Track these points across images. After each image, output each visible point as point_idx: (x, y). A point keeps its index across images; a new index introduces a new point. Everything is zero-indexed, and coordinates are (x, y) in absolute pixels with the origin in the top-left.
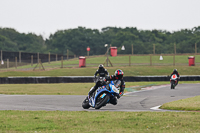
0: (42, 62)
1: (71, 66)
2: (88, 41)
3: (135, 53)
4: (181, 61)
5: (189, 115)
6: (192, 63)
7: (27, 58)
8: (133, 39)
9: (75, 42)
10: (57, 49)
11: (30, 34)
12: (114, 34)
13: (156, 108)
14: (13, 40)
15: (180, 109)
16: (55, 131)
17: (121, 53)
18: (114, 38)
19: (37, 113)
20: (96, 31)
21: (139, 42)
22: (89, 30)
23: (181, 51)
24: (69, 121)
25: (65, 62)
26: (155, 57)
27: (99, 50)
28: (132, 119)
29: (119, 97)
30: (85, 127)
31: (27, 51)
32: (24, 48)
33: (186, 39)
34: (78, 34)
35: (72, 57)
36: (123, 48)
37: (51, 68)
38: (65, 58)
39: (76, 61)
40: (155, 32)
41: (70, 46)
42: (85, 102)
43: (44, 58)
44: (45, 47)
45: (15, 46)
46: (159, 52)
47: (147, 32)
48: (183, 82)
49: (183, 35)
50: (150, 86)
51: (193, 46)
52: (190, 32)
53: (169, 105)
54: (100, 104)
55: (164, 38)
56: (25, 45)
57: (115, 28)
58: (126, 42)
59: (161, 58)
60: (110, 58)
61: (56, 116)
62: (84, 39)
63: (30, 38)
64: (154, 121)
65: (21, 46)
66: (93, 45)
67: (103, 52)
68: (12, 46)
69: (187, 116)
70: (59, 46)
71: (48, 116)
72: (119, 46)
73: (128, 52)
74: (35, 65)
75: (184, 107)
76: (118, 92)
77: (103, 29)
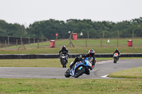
0: (24, 43)
1: (44, 47)
2: (57, 29)
3: (90, 37)
4: (122, 43)
5: (128, 82)
6: (130, 44)
7: (14, 41)
8: (89, 27)
9: (47, 30)
10: (34, 35)
11: (16, 24)
12: (75, 24)
13: (105, 76)
14: (3, 29)
15: (122, 77)
16: (33, 92)
17: (80, 37)
18: (75, 27)
19: (20, 80)
20: (62, 22)
21: (92, 30)
22: (58, 21)
23: (123, 36)
24: (43, 85)
25: (41, 44)
26: (104, 40)
27: (64, 36)
28: (88, 84)
29: (91, 69)
30: (54, 89)
31: (13, 36)
32: (11, 34)
33: (126, 28)
34: (49, 24)
35: (45, 40)
36: (82, 34)
37: (30, 48)
38: (40, 41)
39: (48, 43)
40: (104, 22)
41: (44, 32)
42: (67, 72)
43: (26, 41)
44: (26, 33)
45: (5, 33)
46: (107, 37)
47: (99, 22)
48: (124, 58)
49: (124, 25)
50: (101, 61)
51: (131, 32)
52: (129, 22)
53: (114, 75)
54: (78, 74)
55: (110, 27)
56: (12, 32)
57: (76, 20)
58: (83, 30)
59: (109, 41)
60: (72, 41)
61: (34, 82)
62: (54, 28)
63: (16, 27)
64: (103, 85)
65: (9, 33)
66: (60, 32)
67: (67, 37)
68: (3, 33)
69: (127, 82)
70: (36, 33)
71: (28, 82)
72: (79, 32)
73: (85, 37)
74: (19, 46)
75: (125, 75)
76: (91, 65)
77: (67, 21)
